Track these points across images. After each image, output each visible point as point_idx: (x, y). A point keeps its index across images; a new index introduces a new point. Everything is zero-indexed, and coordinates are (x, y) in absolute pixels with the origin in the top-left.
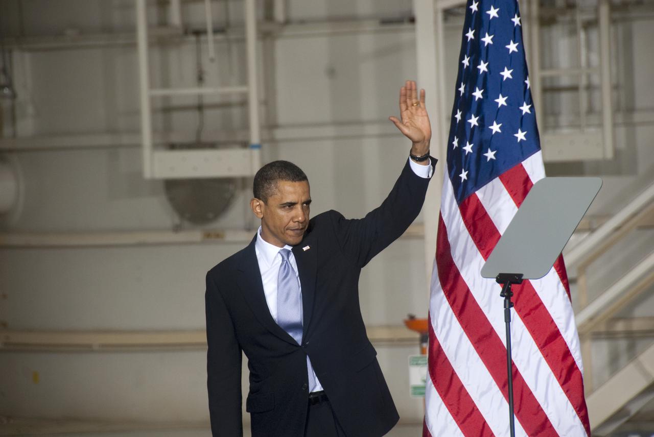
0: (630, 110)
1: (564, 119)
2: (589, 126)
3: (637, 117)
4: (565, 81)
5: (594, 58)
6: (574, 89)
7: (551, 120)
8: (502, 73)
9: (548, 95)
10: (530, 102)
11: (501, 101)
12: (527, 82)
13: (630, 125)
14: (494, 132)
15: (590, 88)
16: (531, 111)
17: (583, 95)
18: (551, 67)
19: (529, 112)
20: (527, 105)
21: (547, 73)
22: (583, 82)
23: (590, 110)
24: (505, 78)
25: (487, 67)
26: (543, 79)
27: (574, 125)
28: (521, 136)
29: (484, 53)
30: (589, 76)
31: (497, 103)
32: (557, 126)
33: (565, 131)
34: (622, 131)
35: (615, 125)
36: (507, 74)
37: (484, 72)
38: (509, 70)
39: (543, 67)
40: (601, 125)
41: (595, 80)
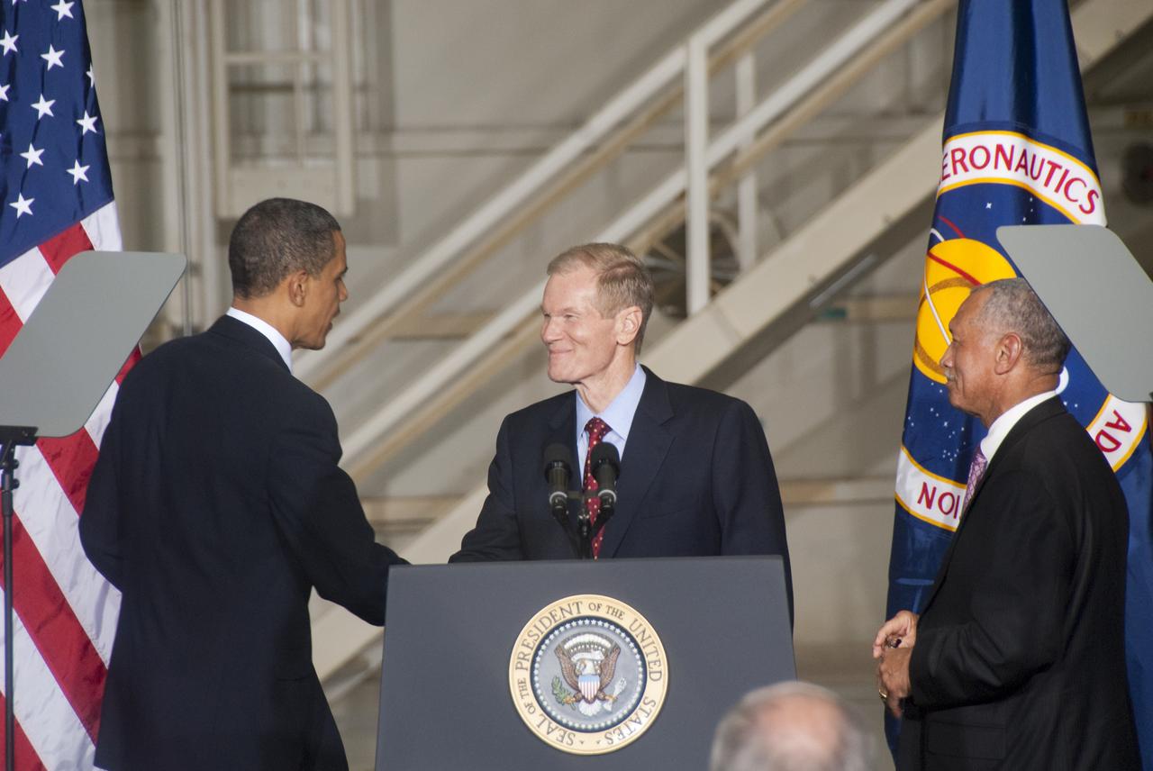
0: (387, 129)
1: (271, 143)
2: (314, 155)
3: (399, 142)
4: (273, 75)
5: (324, 35)
6: (287, 88)
7: (247, 142)
8: (44, 56)
9: (243, 99)
10: (95, 111)
11: (44, 107)
12: (90, 74)
13: (387, 156)
14: (29, 164)
15: (316, 87)
16: (96, 129)
17: (304, 101)
18: (249, 48)
19: (93, 129)
20: (91, 116)
21: (241, 59)
22: (305, 75)
23: (319, 128)
24: (50, 66)
25: (17, 43)
26: (232, 70)
27: (289, 154)
28: (79, 172)
29: (9, 18)
30: (315, 67)
31: (37, 111)
32: (257, 155)
33: (273, 163)
34: (371, 168)
35: (357, 155)
36: (53, 58)
37: (11, 51)
38: (56, 50)
39: (231, 47)
40: (333, 155)
41: (326, 74)
